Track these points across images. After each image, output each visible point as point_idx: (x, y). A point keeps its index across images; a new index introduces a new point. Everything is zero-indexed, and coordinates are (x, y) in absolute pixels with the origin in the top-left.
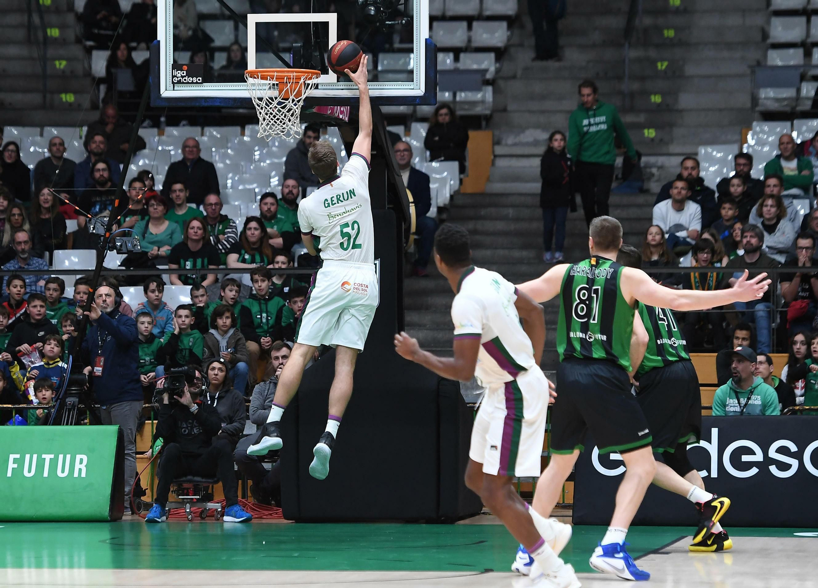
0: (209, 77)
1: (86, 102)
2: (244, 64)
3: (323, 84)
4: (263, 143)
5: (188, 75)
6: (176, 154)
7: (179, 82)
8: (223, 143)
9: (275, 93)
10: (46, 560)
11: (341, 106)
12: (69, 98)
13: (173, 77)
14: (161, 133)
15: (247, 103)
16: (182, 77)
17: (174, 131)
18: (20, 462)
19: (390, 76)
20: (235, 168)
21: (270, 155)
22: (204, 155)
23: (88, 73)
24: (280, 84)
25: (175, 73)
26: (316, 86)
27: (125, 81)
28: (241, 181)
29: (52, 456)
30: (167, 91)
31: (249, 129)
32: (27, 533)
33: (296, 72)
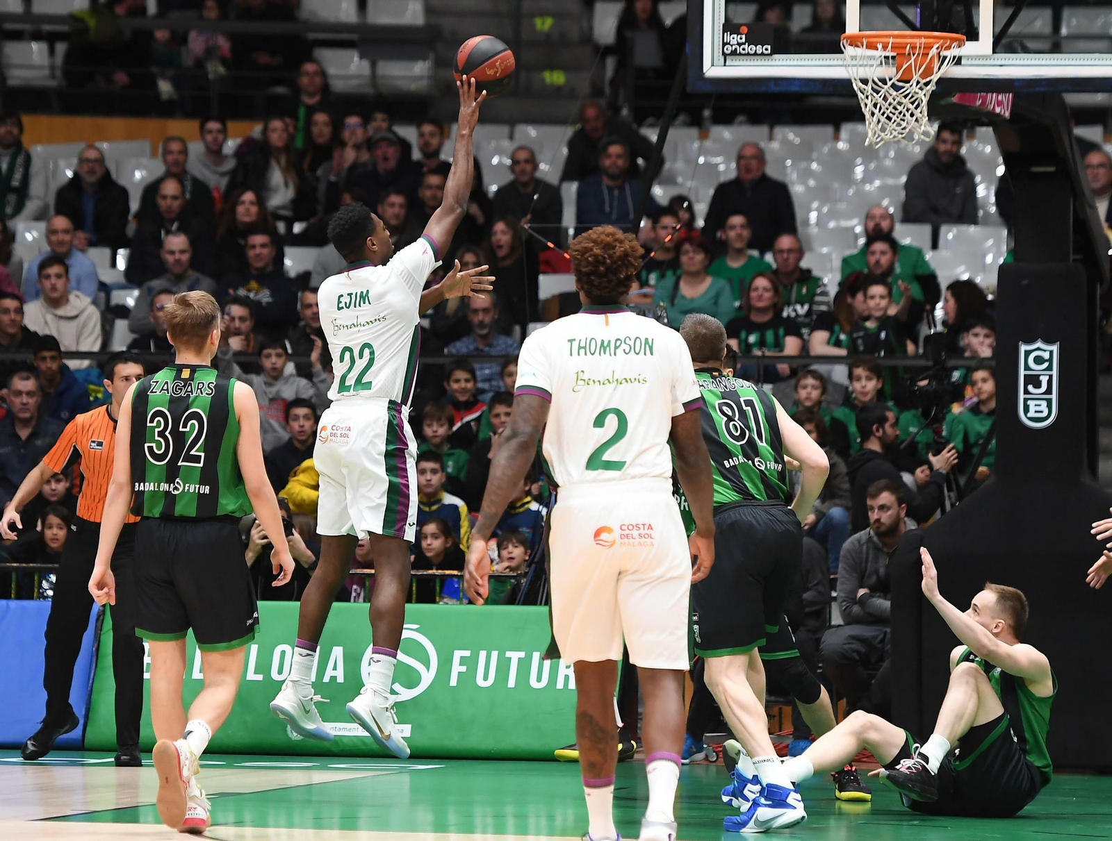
0: (784, 44)
1: (584, 84)
2: (840, 25)
3: (968, 57)
4: (870, 154)
5: (750, 41)
6: (726, 169)
7: (734, 53)
8: (803, 153)
9: (889, 72)
10: (510, 822)
11: (999, 92)
12: (556, 78)
13: (724, 44)
14: (704, 136)
15: (843, 87)
16: (740, 44)
17: (725, 133)
18: (471, 663)
19: (1082, 44)
20: (822, 193)
21: (881, 172)
22: (771, 171)
23: (587, 38)
24: (898, 56)
25: (728, 38)
26: (958, 61)
27: (647, 52)
28: (833, 215)
29: (522, 654)
30: (713, 68)
31: (846, 129)
32: (480, 777)
33: (926, 37)
